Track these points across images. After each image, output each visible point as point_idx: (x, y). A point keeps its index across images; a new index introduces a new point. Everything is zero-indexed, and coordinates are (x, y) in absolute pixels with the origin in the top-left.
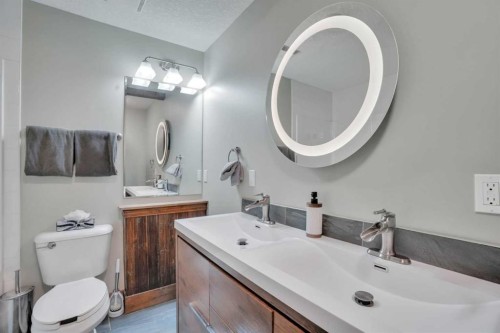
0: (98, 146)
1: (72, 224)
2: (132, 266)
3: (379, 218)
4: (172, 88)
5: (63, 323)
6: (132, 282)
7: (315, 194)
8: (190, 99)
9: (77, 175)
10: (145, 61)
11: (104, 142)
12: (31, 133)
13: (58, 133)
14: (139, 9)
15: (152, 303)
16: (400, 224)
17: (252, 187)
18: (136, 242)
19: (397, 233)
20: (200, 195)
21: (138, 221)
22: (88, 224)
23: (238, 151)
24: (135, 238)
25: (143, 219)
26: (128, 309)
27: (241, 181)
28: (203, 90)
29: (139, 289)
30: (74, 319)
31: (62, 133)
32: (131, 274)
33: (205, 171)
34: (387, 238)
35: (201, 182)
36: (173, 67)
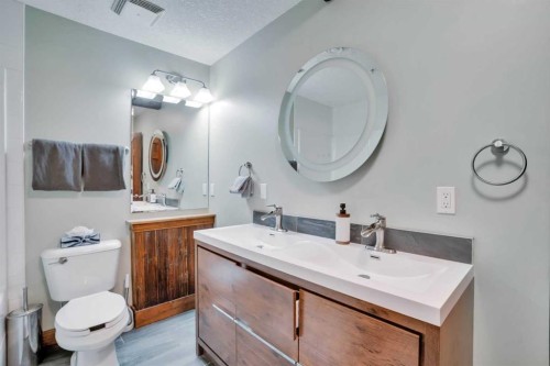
0: (107, 159)
1: (76, 241)
2: (141, 280)
3: (374, 220)
4: (177, 101)
5: (92, 329)
6: (142, 297)
7: (343, 206)
8: (194, 112)
9: (85, 190)
10: (153, 74)
11: (112, 156)
12: (38, 147)
13: (66, 147)
14: (152, 24)
15: (163, 317)
16: (389, 225)
17: (263, 200)
18: (145, 256)
19: (387, 232)
20: (206, 209)
21: (147, 235)
22: (93, 240)
23: (249, 166)
24: (144, 252)
25: (152, 233)
26: (138, 324)
27: (251, 195)
28: (210, 104)
29: (149, 303)
30: (103, 326)
31: (71, 146)
32: (141, 288)
33: (212, 185)
34: (380, 235)
35: (207, 196)
36: (181, 81)
